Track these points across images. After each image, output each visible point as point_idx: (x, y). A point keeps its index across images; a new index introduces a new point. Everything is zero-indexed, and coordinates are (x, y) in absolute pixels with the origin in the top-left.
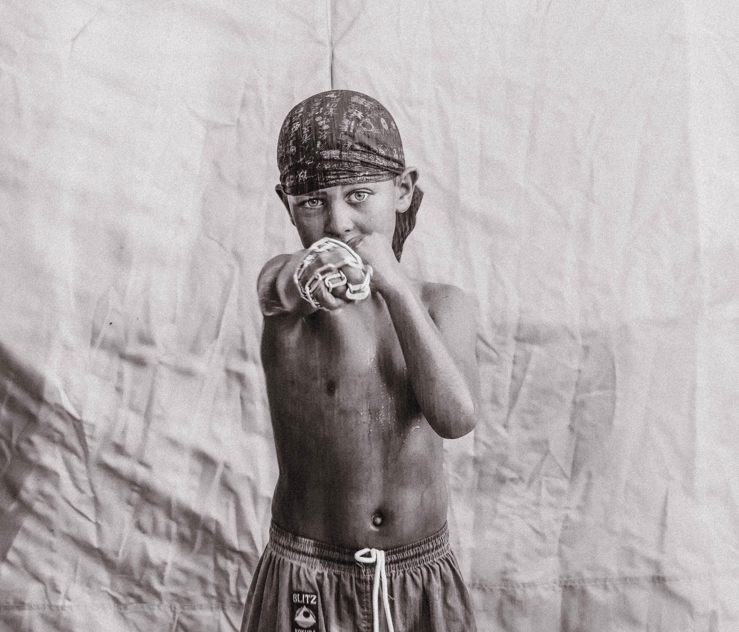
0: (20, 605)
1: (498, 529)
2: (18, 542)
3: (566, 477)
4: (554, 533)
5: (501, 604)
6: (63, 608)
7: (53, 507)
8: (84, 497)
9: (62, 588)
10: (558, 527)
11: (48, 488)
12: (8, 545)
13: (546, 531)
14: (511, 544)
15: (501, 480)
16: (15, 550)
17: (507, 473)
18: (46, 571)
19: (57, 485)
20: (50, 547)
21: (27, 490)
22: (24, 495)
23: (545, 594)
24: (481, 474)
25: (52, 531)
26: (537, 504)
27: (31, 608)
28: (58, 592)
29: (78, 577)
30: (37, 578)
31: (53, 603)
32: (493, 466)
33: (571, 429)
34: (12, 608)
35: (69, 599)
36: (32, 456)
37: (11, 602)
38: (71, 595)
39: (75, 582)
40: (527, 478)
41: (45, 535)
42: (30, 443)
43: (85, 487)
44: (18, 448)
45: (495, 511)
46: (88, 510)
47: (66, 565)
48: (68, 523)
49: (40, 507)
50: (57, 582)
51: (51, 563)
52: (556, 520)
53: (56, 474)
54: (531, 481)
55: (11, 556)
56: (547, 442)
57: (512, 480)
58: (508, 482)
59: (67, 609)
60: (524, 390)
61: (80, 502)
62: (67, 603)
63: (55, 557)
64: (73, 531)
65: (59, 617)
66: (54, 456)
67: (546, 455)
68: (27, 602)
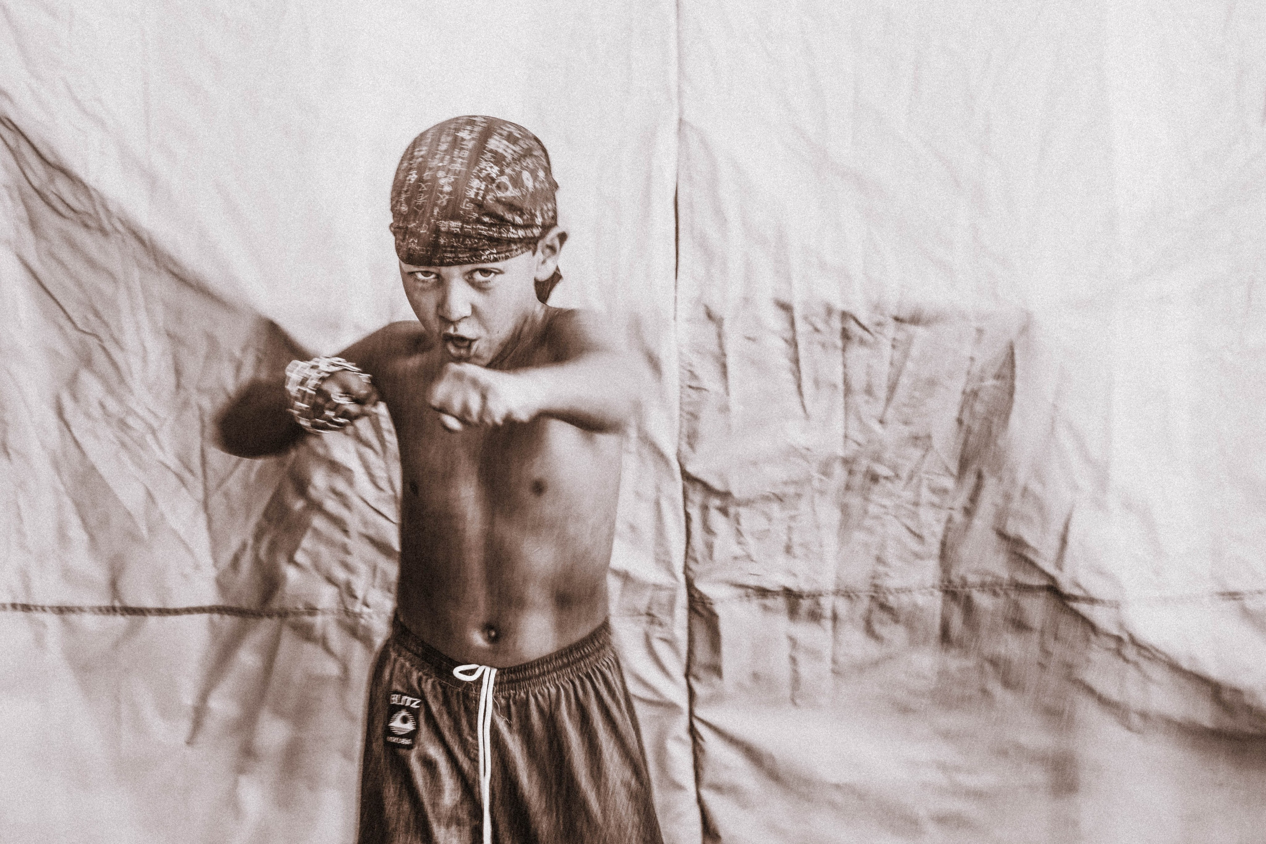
0: (312, 610)
1: (870, 531)
2: (307, 542)
3: (952, 475)
4: (933, 534)
5: (870, 611)
6: (360, 615)
7: (347, 505)
8: (382, 494)
9: (359, 593)
10: (939, 529)
11: (341, 485)
12: (296, 546)
13: (925, 533)
14: (883, 546)
15: (875, 478)
16: (305, 550)
17: (882, 470)
18: (341, 574)
19: (350, 482)
20: (346, 550)
21: (315, 488)
22: (312, 492)
23: (921, 600)
24: (851, 472)
25: (346, 532)
26: (916, 504)
27: (324, 612)
28: (355, 597)
29: (378, 581)
30: (330, 580)
31: (350, 608)
32: (864, 463)
33: (960, 421)
34: (303, 613)
35: (367, 605)
36: (320, 451)
37: (301, 606)
38: (370, 601)
39: (374, 587)
40: (904, 475)
41: (338, 536)
43: (384, 484)
45: (866, 512)
47: (363, 569)
48: (365, 523)
49: (331, 505)
50: (354, 587)
51: (346, 566)
52: (938, 521)
53: (350, 470)
54: (911, 478)
55: (299, 557)
56: (929, 437)
57: (886, 478)
58: (882, 481)
59: (365, 616)
60: (904, 380)
61: (378, 500)
62: (365, 609)
63: (349, 559)
64: (371, 532)
65: (358, 624)
66: (347, 451)
67: (927, 450)
68: (319, 607)
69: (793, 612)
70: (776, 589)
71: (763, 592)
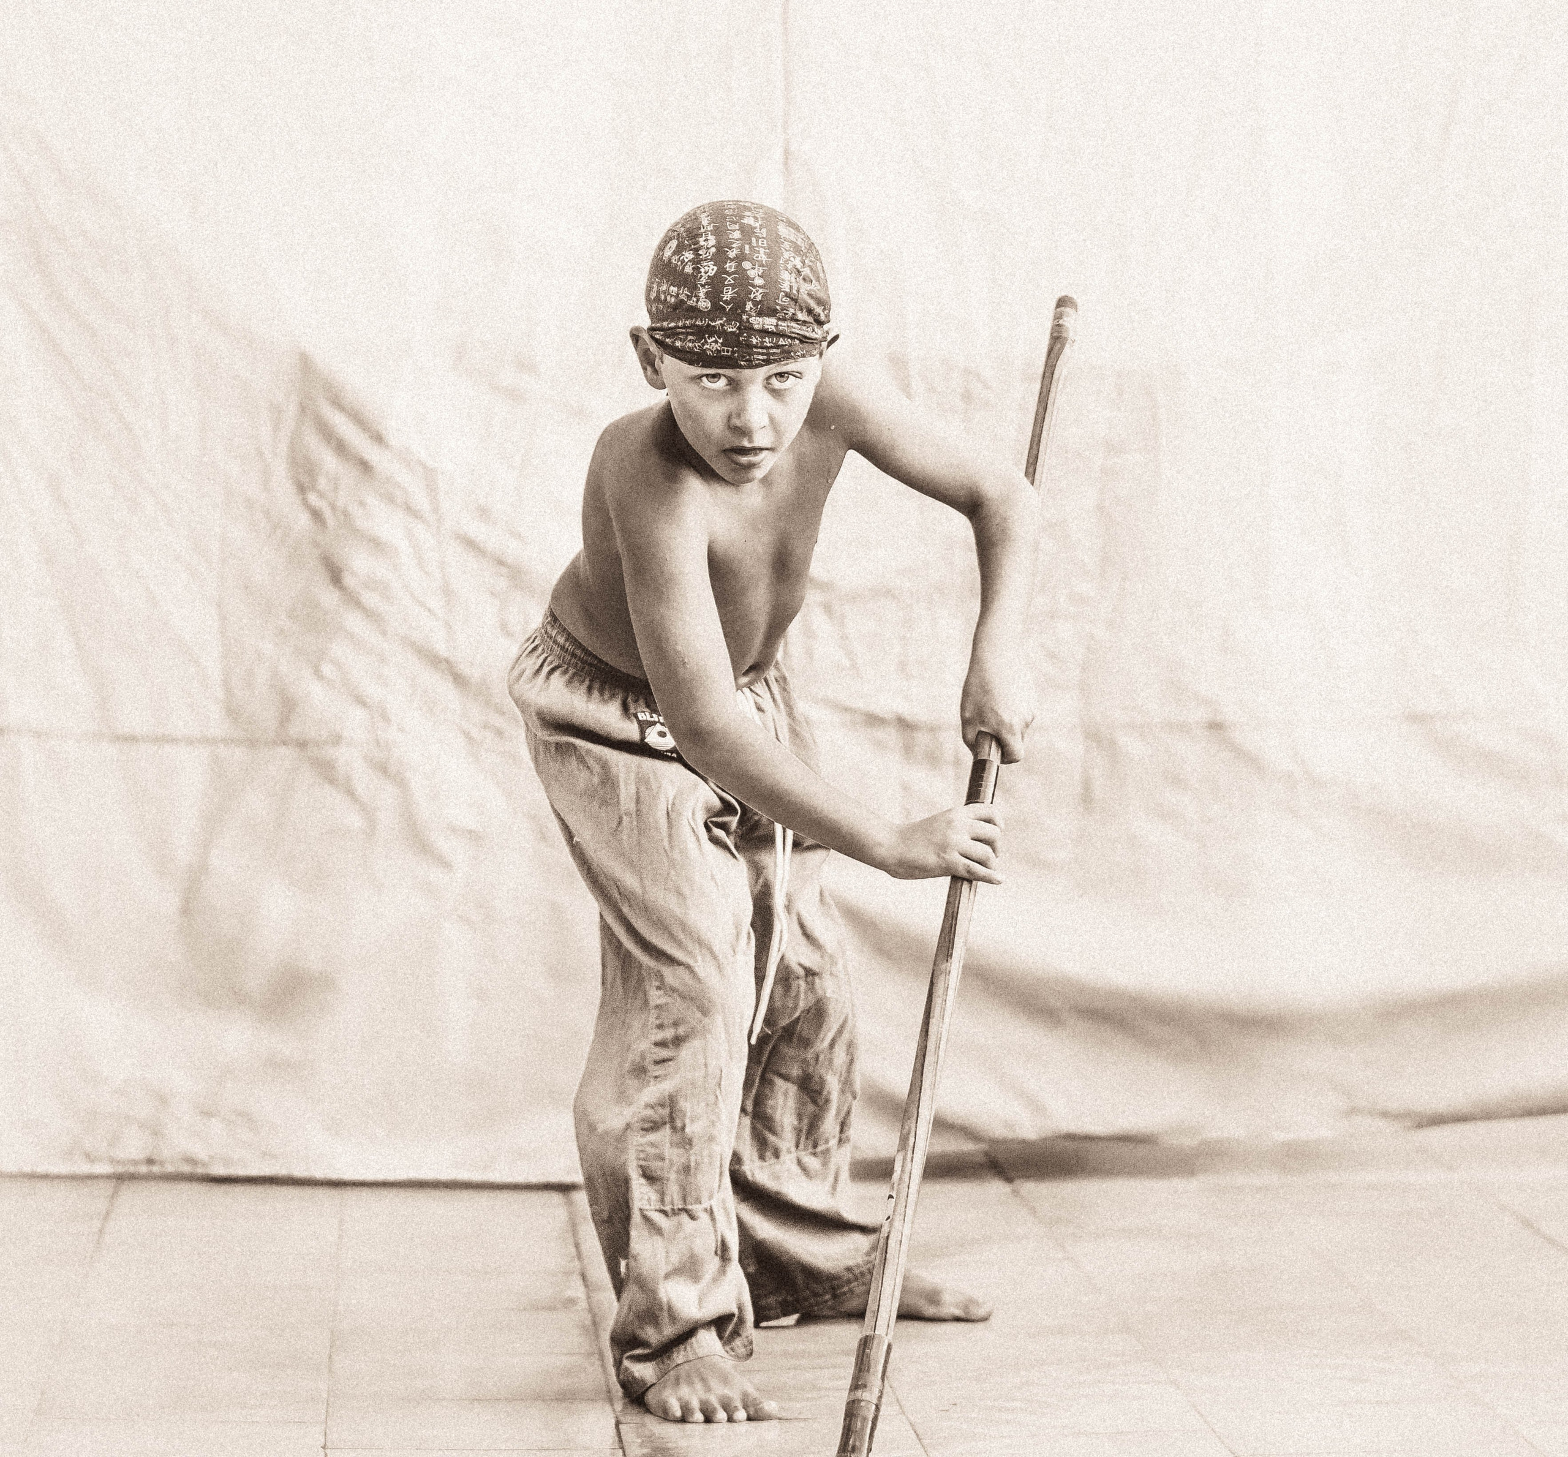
0: (337, 740)
2: (337, 649)
6: (394, 744)
7: (387, 597)
8: (431, 583)
9: (394, 714)
10: (1079, 650)
11: (382, 570)
12: (324, 653)
13: (1064, 653)
16: (333, 660)
18: (372, 691)
19: (394, 564)
21: (353, 574)
22: (348, 579)
25: (384, 633)
27: (350, 744)
28: (389, 720)
29: (417, 702)
30: (361, 701)
31: (382, 737)
34: (326, 744)
35: (403, 731)
36: (362, 523)
37: (324, 735)
38: (406, 725)
39: (412, 706)
41: (375, 639)
42: (362, 504)
43: (434, 569)
44: (345, 513)
46: (436, 603)
47: (401, 683)
49: (371, 599)
50: (388, 707)
51: (381, 679)
53: (395, 548)
55: (327, 669)
59: (400, 744)
62: (400, 737)
63: (386, 671)
64: (415, 636)
65: (389, 756)
66: (394, 526)
68: (345, 735)
69: (908, 749)
70: (888, 716)
71: (873, 720)
